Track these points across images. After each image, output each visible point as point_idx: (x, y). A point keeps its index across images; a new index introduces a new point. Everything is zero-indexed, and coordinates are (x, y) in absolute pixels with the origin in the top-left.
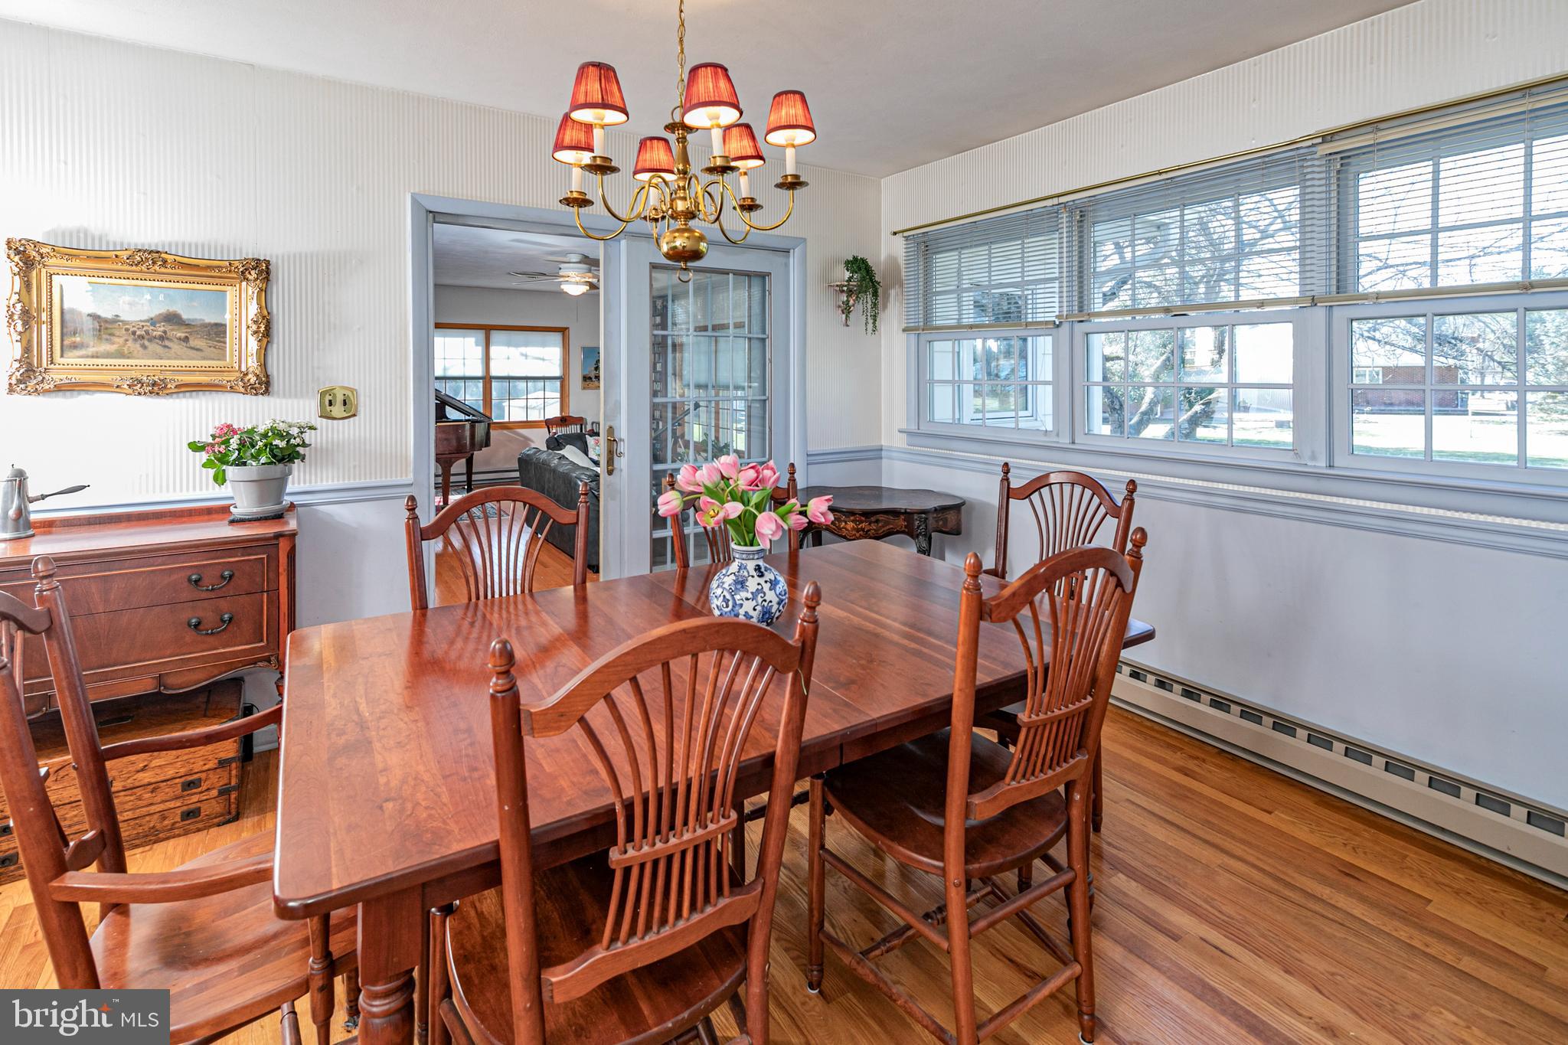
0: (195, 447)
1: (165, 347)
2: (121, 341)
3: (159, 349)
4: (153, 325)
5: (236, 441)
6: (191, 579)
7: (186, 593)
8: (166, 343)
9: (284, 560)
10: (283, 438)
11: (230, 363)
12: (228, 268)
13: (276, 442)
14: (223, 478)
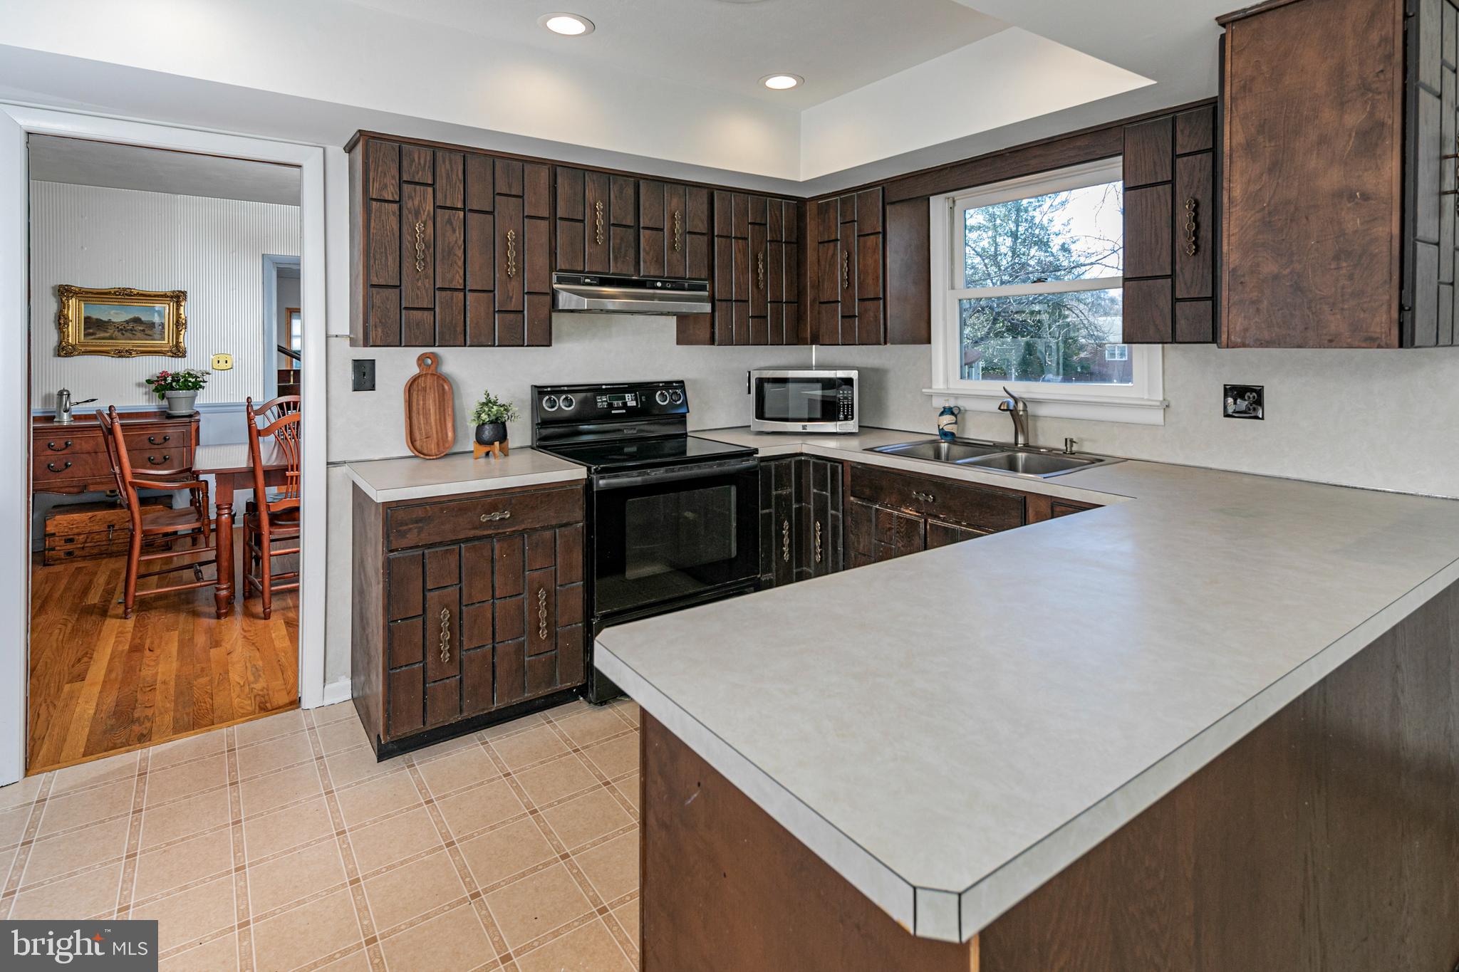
0: (139, 385)
1: (133, 334)
2: (111, 331)
3: (130, 335)
4: (127, 323)
5: (169, 379)
6: (149, 439)
7: (147, 445)
8: (134, 332)
9: (193, 433)
10: (193, 378)
11: (166, 342)
12: (165, 296)
13: (190, 379)
14: (163, 397)
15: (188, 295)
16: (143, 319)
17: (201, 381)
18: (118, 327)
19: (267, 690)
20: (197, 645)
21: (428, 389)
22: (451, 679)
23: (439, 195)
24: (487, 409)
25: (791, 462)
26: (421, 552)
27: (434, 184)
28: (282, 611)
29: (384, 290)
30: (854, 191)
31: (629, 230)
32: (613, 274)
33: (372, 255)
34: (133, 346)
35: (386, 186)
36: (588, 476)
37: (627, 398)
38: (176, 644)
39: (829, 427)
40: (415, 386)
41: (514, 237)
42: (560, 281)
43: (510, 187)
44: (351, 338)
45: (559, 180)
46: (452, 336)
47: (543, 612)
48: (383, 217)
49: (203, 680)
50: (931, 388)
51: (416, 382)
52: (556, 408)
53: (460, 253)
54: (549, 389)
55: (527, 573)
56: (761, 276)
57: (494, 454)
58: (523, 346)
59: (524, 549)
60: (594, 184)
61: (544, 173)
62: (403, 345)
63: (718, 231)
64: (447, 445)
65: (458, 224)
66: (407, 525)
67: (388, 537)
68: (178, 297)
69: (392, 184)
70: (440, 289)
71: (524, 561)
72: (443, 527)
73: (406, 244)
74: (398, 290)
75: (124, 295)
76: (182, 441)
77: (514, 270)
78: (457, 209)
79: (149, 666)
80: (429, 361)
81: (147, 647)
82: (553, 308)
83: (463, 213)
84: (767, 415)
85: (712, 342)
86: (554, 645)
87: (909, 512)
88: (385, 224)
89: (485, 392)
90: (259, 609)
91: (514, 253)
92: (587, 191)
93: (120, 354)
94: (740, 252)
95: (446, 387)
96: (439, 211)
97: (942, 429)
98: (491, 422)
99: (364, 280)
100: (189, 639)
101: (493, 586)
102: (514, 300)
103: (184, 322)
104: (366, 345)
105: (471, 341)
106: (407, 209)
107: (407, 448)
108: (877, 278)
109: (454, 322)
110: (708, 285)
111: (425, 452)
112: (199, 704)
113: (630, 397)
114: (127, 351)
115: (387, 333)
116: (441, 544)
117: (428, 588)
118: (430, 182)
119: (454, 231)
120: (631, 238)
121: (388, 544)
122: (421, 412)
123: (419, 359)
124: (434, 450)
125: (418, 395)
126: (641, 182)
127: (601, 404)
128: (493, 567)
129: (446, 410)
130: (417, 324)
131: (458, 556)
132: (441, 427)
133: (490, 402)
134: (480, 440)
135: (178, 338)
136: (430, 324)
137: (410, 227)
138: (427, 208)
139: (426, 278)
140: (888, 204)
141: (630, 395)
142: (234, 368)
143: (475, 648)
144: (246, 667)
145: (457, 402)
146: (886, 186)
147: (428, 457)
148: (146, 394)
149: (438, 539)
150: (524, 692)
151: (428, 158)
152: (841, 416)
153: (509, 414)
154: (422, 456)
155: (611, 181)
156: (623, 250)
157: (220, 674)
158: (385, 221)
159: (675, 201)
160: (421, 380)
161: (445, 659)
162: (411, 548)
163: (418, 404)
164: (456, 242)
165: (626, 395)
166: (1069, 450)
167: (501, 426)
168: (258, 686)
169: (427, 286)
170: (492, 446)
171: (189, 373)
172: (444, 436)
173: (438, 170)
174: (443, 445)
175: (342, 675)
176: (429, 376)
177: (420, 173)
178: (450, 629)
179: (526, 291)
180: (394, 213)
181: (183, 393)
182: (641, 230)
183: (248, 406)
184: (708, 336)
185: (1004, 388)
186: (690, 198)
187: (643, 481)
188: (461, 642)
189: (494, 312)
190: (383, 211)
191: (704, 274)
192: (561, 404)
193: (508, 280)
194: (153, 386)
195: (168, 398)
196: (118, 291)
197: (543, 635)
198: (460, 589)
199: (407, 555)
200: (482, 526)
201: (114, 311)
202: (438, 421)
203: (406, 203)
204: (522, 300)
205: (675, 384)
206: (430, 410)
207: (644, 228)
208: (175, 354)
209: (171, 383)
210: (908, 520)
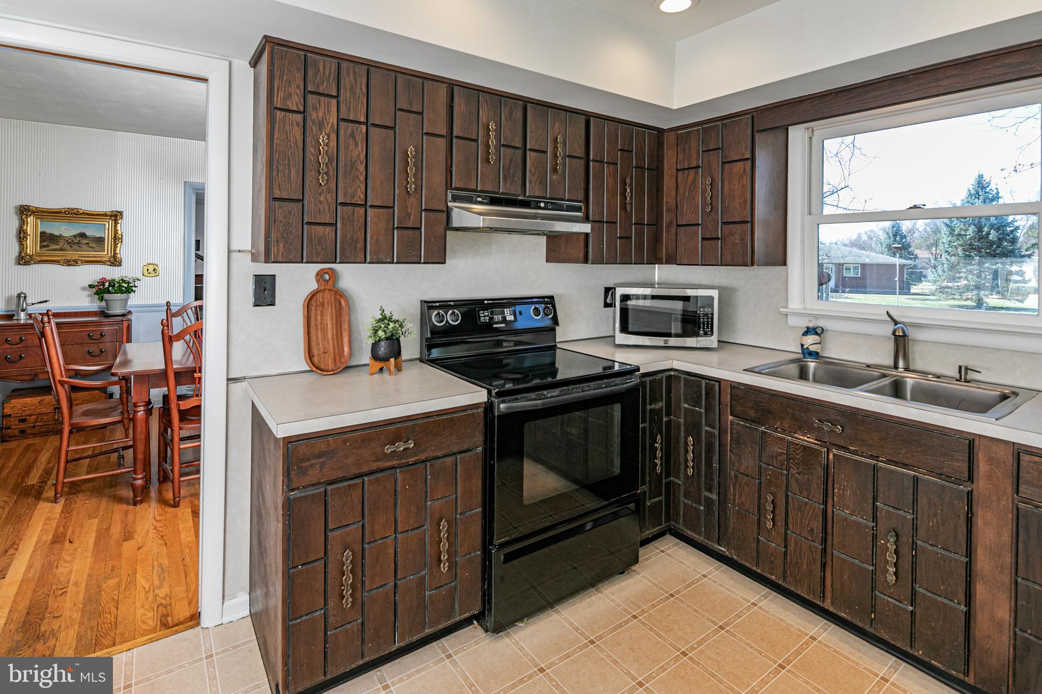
0: (84, 289)
2: (62, 244)
3: (77, 247)
4: (75, 238)
5: (107, 285)
6: (89, 335)
7: (87, 340)
8: (80, 245)
9: (125, 330)
10: (126, 283)
11: (106, 253)
12: (105, 215)
13: (123, 285)
14: (102, 299)
15: (124, 214)
16: (87, 234)
17: (132, 286)
18: (67, 241)
19: (170, 598)
20: (112, 537)
21: (326, 304)
22: (352, 623)
23: (343, 108)
24: (383, 326)
25: (662, 377)
26: (323, 490)
27: (337, 97)
28: (190, 498)
29: (286, 203)
30: (718, 121)
31: (517, 151)
32: (503, 194)
33: (275, 167)
34: (79, 257)
35: (290, 95)
36: (488, 400)
37: (506, 312)
38: (93, 535)
39: (691, 342)
40: (313, 301)
41: (414, 153)
42: (455, 199)
43: (411, 103)
44: (252, 254)
45: (456, 99)
46: (353, 252)
47: (445, 544)
48: (287, 127)
49: (112, 582)
50: (787, 307)
51: (315, 298)
52: (444, 323)
53: (362, 168)
54: (438, 304)
55: (429, 503)
56: (628, 198)
57: (390, 371)
58: (419, 263)
59: (426, 479)
60: (487, 104)
61: (443, 90)
62: (305, 261)
63: (593, 157)
64: (343, 360)
65: (360, 138)
66: (309, 460)
67: (289, 473)
68: (116, 216)
69: (297, 94)
70: (342, 204)
71: (426, 491)
72: (345, 461)
73: (310, 157)
74: (300, 205)
75: (72, 215)
76: (115, 337)
77: (413, 186)
78: (360, 123)
79: (66, 562)
80: (327, 277)
81: (67, 538)
82: (447, 225)
83: (365, 126)
84: (630, 330)
85: (586, 260)
86: (454, 576)
87: (807, 440)
88: (289, 136)
89: (379, 308)
90: (169, 495)
91: (414, 169)
92: (481, 110)
93: (68, 263)
94: (611, 175)
95: (343, 303)
96: (341, 123)
97: (807, 348)
98: (387, 339)
99: (266, 192)
100: (106, 529)
101: (395, 520)
102: (412, 216)
103: (120, 237)
104: (267, 261)
105: (371, 258)
106: (311, 120)
107: (306, 363)
108: (745, 201)
109: (355, 238)
110: (583, 207)
111: (323, 367)
112: (105, 615)
113: (508, 312)
114: (73, 261)
115: (289, 249)
116: (343, 479)
117: (330, 527)
118: (334, 94)
119: (357, 145)
120: (519, 159)
121: (288, 483)
122: (319, 327)
123: (317, 275)
124: (331, 367)
125: (316, 309)
126: (529, 105)
127: (483, 318)
128: (395, 499)
129: (343, 326)
130: (319, 240)
131: (361, 490)
132: (338, 342)
133: (385, 318)
134: (375, 356)
135: (115, 250)
136: (332, 239)
137: (314, 139)
138: (331, 120)
139: (329, 193)
140: (757, 132)
141: (508, 310)
142: (160, 275)
143: (377, 588)
144: (153, 567)
145: (353, 317)
146: (755, 114)
147: (325, 373)
148: (89, 296)
149: (340, 474)
150: (424, 628)
151: (333, 69)
152: (701, 332)
153: (403, 330)
154: (319, 372)
155: (502, 102)
156: (511, 171)
157: (128, 575)
158: (289, 133)
159: (557, 125)
160: (319, 296)
161: (347, 604)
162: (313, 485)
163: (316, 320)
164: (358, 157)
165: (505, 310)
166: (963, 378)
167: (396, 342)
168: (161, 593)
169: (330, 200)
170: (387, 362)
171: (122, 280)
172: (341, 351)
173: (342, 81)
174: (340, 360)
175: (240, 591)
176: (327, 291)
177: (325, 84)
178: (352, 571)
179: (423, 208)
180: (298, 124)
181: (118, 296)
182: (528, 152)
183: (167, 309)
184: (582, 255)
185: (887, 312)
186: (570, 123)
187: (543, 404)
188: (363, 582)
189: (394, 228)
190: (287, 121)
191: (581, 196)
192: (449, 319)
193: (407, 196)
194: (94, 290)
195: (105, 300)
196: (67, 211)
197: (444, 568)
198: (363, 526)
199: (307, 493)
200: (386, 457)
201: (64, 227)
202: (335, 336)
203: (311, 115)
204: (419, 216)
205: (546, 300)
206: (327, 325)
207: (531, 150)
208: (113, 263)
209: (108, 288)
210: (805, 448)
